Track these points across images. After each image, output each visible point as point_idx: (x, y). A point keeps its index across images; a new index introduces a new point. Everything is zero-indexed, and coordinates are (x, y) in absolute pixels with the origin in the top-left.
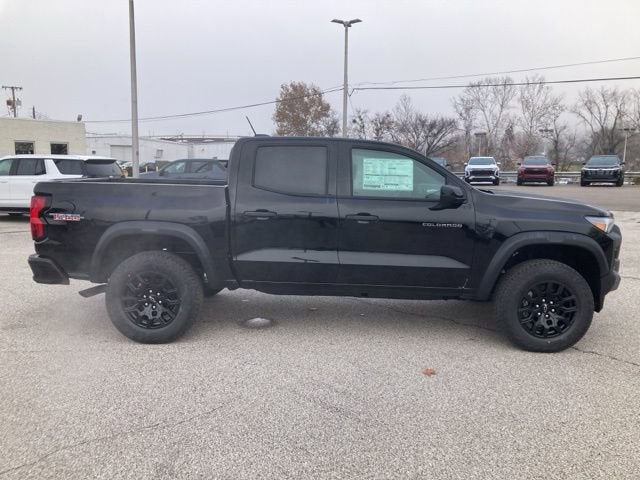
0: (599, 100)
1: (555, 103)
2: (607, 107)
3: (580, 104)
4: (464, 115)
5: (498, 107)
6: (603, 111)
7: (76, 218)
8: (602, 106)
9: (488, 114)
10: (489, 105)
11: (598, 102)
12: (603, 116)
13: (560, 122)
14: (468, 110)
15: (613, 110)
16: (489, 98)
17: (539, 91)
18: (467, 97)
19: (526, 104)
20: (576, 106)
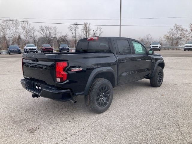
0: (45, 29)
1: (33, 29)
2: (47, 31)
3: (40, 30)
4: (3, 31)
5: (14, 28)
6: (46, 32)
7: (80, 69)
8: (46, 31)
9: (11, 31)
10: (11, 28)
11: (44, 29)
12: (46, 33)
13: (35, 34)
14: (3, 29)
15: (48, 32)
16: (11, 25)
17: (27, 25)
18: (3, 24)
19: (24, 28)
20: (39, 30)
